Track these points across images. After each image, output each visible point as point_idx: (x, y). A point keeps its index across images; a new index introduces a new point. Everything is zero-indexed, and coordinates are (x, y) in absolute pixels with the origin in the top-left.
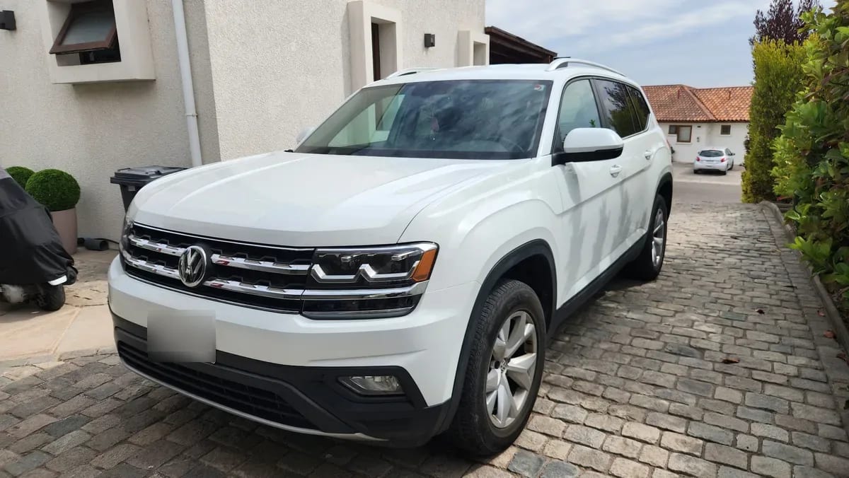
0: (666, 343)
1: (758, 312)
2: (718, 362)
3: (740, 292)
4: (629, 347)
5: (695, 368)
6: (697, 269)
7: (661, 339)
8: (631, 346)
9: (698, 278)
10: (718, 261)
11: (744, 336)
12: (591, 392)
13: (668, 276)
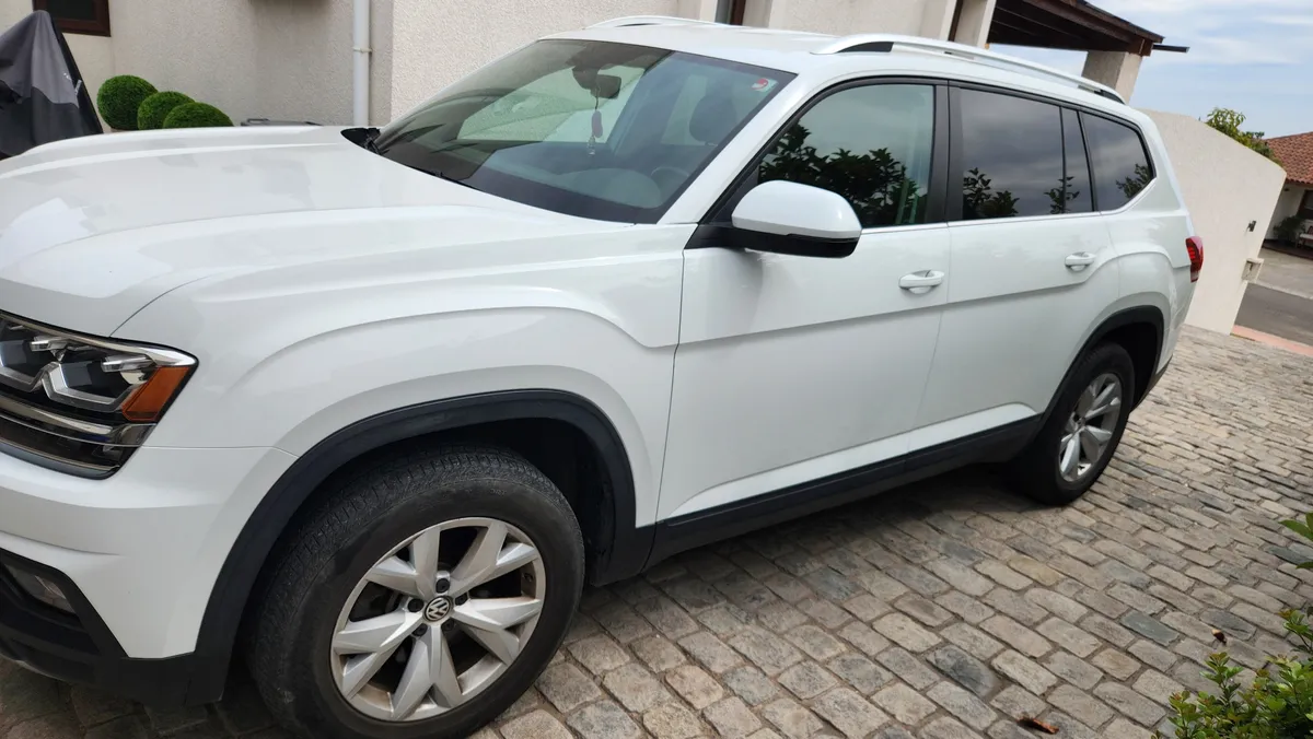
0: (947, 642)
1: (1216, 635)
2: (1011, 719)
3: (1222, 581)
4: (866, 628)
5: (950, 714)
6: (1177, 509)
7: (942, 633)
8: (872, 627)
9: (1158, 527)
10: (1242, 503)
11: (1130, 681)
12: (689, 697)
13: (1098, 506)
